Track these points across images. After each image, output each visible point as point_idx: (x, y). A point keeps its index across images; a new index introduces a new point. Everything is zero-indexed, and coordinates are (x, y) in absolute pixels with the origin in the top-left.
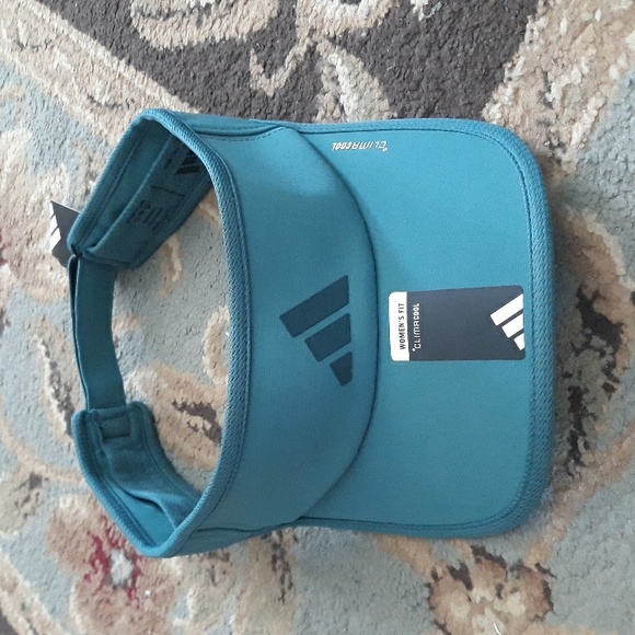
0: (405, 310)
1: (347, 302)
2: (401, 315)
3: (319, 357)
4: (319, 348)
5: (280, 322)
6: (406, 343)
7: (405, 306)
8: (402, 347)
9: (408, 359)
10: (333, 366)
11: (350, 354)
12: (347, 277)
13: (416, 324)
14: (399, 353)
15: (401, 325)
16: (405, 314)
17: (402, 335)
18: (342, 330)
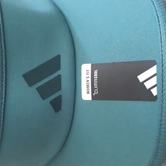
0: (90, 73)
1: (59, 68)
2: (88, 76)
3: (44, 97)
4: (43, 92)
5: (23, 78)
6: (90, 91)
7: (90, 71)
8: (88, 93)
9: (91, 99)
10: (51, 102)
11: (60, 96)
12: (59, 55)
13: (96, 81)
14: (86, 96)
15: (88, 81)
16: (90, 76)
17: (88, 86)
18: (56, 84)
